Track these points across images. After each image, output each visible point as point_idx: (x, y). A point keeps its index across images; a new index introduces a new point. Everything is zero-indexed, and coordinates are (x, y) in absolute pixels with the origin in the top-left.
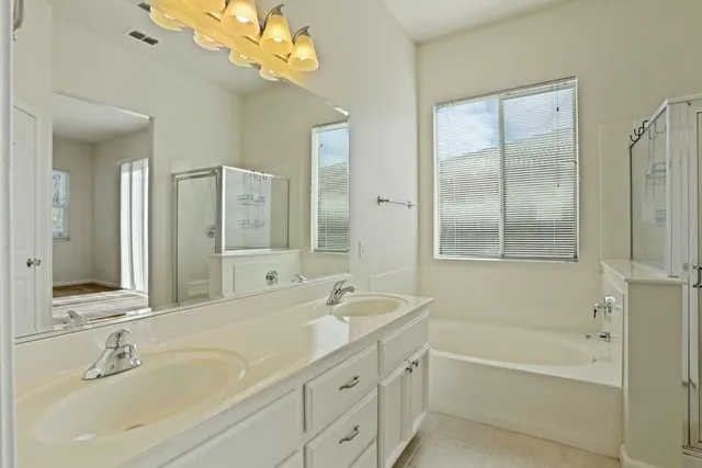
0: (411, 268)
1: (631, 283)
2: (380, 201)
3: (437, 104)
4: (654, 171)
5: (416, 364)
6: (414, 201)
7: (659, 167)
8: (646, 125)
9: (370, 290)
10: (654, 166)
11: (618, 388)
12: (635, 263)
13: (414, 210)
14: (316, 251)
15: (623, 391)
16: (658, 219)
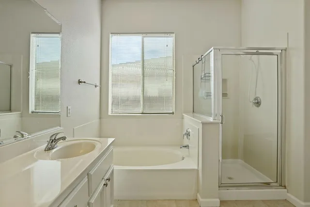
0: (96, 121)
1: (204, 124)
2: (80, 82)
3: (111, 33)
4: (205, 77)
5: (108, 179)
6: (98, 84)
7: (207, 75)
8: (202, 57)
9: (74, 137)
10: (205, 74)
11: (196, 170)
12: (195, 114)
13: (98, 88)
14: (33, 112)
15: (198, 170)
16: (207, 96)
